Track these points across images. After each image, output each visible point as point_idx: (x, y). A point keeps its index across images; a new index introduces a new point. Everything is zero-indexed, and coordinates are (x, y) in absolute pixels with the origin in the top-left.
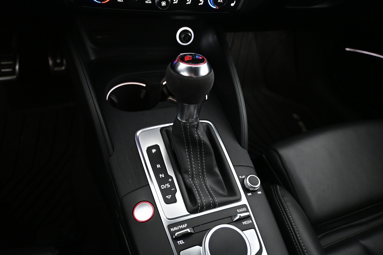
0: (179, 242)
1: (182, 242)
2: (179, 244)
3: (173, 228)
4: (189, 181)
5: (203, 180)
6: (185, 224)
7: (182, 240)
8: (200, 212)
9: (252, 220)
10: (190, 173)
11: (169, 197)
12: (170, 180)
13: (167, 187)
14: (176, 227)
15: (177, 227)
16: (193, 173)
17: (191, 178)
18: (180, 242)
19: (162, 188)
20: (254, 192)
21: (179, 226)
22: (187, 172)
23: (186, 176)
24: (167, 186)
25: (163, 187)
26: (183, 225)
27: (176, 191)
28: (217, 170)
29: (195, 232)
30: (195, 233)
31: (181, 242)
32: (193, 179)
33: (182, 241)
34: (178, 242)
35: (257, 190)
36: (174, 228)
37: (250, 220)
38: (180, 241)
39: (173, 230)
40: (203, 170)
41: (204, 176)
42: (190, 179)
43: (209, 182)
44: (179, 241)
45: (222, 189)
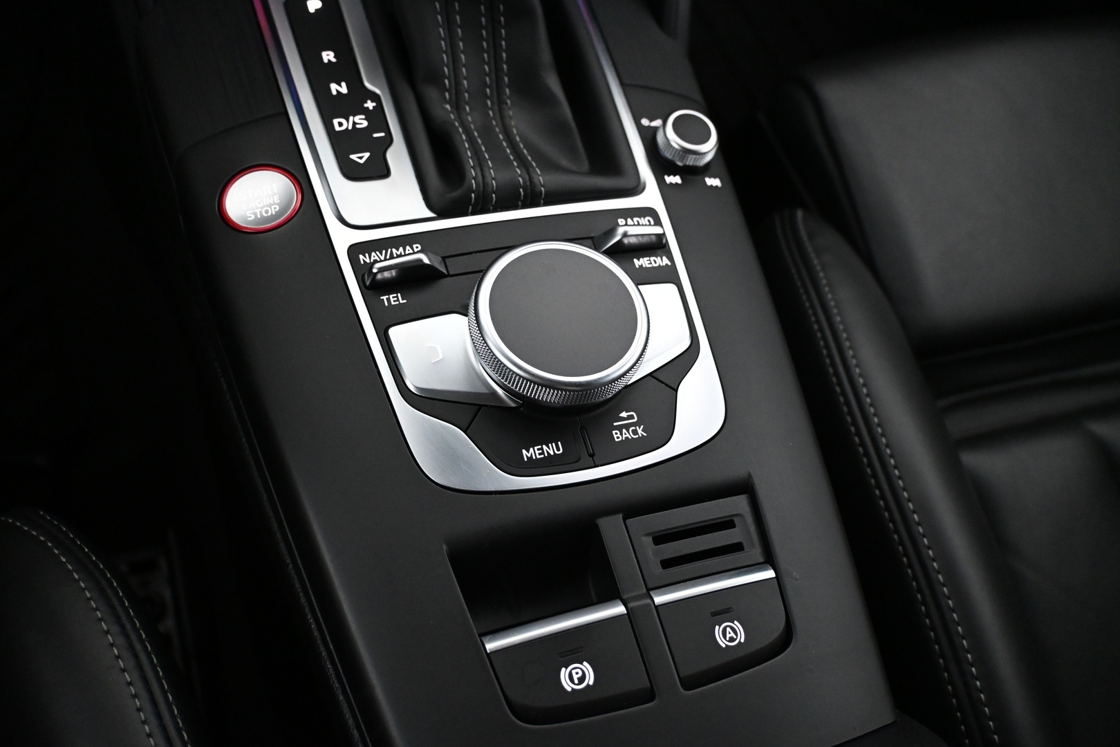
0: (388, 300)
1: (398, 300)
2: (386, 304)
3: (367, 255)
4: (444, 110)
5: (498, 114)
6: (414, 246)
7: (399, 295)
8: (474, 213)
9: (671, 258)
10: (446, 81)
11: (361, 158)
12: (370, 105)
13: (358, 126)
14: (377, 253)
15: (384, 252)
16: (457, 83)
17: (449, 102)
18: (392, 300)
19: (337, 128)
20: (692, 173)
21: (389, 250)
22: (435, 78)
23: (431, 93)
24: (354, 123)
25: (340, 124)
26: (408, 247)
27: (389, 141)
28: (553, 83)
29: (451, 273)
30: (449, 275)
31: (394, 299)
32: (457, 107)
33: (397, 297)
34: (385, 298)
35: (706, 170)
36: (373, 254)
37: (664, 258)
38: (391, 296)
39: (368, 261)
40: (498, 80)
41: (501, 102)
42: (448, 107)
43: (521, 122)
44: (387, 297)
45: (571, 151)
